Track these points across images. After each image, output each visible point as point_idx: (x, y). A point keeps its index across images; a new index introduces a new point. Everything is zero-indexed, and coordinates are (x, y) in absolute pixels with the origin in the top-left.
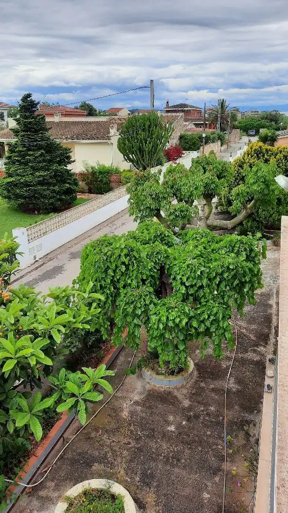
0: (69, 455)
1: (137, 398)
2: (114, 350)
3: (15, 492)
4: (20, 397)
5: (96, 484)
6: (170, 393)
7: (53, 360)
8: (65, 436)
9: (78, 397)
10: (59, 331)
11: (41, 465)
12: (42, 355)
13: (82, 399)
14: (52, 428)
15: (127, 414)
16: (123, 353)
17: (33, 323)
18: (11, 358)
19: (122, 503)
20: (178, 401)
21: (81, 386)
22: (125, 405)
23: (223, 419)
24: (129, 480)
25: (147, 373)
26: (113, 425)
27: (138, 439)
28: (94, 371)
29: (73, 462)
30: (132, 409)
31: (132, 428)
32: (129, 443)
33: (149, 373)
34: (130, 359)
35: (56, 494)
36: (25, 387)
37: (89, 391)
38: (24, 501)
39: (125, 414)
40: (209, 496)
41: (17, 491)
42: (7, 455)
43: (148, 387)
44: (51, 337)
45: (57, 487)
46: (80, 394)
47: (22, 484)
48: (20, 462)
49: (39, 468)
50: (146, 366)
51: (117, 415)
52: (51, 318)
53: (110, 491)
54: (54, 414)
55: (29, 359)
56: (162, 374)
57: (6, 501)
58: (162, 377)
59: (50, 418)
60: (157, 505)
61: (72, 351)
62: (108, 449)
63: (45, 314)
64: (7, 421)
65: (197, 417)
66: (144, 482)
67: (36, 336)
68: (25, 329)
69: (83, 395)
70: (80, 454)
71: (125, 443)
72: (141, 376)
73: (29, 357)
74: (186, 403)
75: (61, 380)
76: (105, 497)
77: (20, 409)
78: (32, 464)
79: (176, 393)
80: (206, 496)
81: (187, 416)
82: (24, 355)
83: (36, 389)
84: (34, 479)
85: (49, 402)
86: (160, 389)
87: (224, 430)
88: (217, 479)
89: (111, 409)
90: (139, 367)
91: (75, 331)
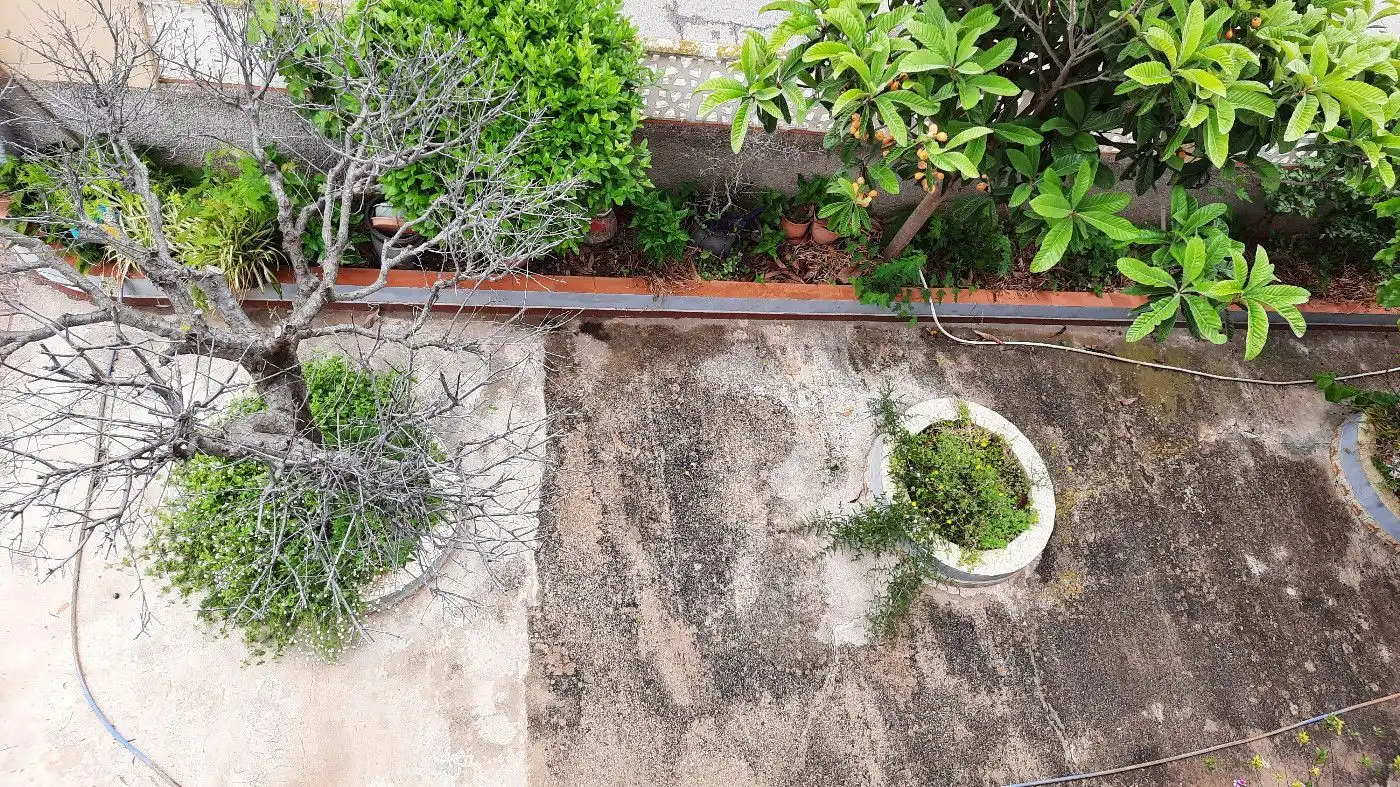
0: (1041, 365)
1: (1271, 441)
2: (1360, 310)
3: (913, 304)
4: (1092, 165)
5: (1025, 452)
6: (1347, 519)
7: (1228, 164)
8: (1072, 331)
9: (1179, 286)
10: (1321, 117)
11: (986, 320)
12: (1225, 127)
13: (1182, 297)
14: (1066, 290)
15: (1213, 439)
16: (1365, 341)
17: (1292, 39)
18: (1168, 66)
19: (1026, 524)
20: (1341, 553)
21: (1210, 277)
22: (1232, 422)
23: (1377, 695)
24: (1076, 519)
25: (1360, 433)
26: (1162, 421)
27: (1172, 495)
28: (1274, 283)
29: (1033, 381)
30: (1235, 444)
31: (1188, 468)
32: (1150, 480)
33: (1362, 437)
34: (1363, 366)
35: (956, 386)
36: (1119, 157)
37: (1212, 302)
38: (908, 333)
39: (1209, 435)
40: (1161, 718)
41: (917, 307)
42: (962, 240)
43: (1320, 455)
44: (1285, 112)
45: (969, 379)
46: (1190, 285)
47: (933, 309)
48: (965, 275)
49: (977, 320)
50: (1375, 419)
51: (1195, 418)
52: (1343, 70)
53: (1029, 489)
54: (1099, 275)
55: (1194, 106)
56: (1386, 474)
57: (891, 299)
58: (1376, 478)
59: (1085, 272)
60: (1069, 604)
61: (1277, 205)
62: (1106, 440)
63: (1343, 47)
64: (1025, 179)
65: (1331, 618)
66: (1093, 555)
67: (1265, 74)
68: (1261, 35)
69: (1193, 293)
70: (1056, 385)
71: (1142, 470)
72: (1336, 421)
73: (1199, 101)
74: (1350, 577)
75: (1193, 222)
76: (1013, 485)
77: (1066, 185)
78: (977, 300)
79: (1357, 537)
80: (1158, 711)
81: (1315, 591)
82: (1194, 85)
83: (1131, 184)
84: (953, 325)
85: (1124, 233)
86: (1339, 490)
87: (1348, 705)
88: (1211, 726)
89: (1198, 394)
90: (1361, 404)
91: (1350, 158)
